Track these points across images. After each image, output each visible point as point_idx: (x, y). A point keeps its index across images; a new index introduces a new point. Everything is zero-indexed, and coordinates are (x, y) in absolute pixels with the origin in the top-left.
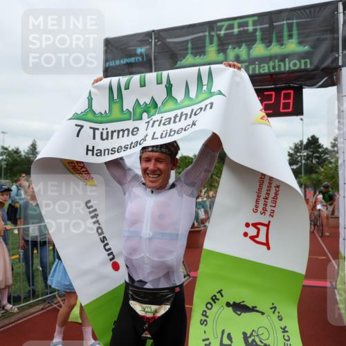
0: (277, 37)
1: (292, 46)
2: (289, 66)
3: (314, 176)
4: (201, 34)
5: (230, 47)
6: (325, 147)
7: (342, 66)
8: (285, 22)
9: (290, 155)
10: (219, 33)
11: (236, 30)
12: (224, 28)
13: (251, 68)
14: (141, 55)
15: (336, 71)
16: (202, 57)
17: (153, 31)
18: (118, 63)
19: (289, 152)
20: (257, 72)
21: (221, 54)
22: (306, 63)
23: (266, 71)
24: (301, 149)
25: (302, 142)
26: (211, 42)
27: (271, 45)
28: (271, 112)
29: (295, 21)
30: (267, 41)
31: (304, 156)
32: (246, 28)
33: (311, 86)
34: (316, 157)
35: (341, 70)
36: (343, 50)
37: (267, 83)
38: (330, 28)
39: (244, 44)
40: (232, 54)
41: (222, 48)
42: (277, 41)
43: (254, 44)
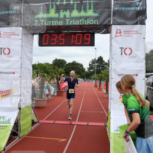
0: (84, 8)
1: (90, 13)
2: (89, 22)
3: (100, 75)
4: (48, 3)
5: (62, 11)
8: (88, 1)
9: (90, 65)
10: (56, 3)
11: (65, 3)
12: (59, 1)
13: (71, 22)
15: (110, 27)
16: (47, 14)
18: (3, 13)
20: (74, 24)
21: (57, 14)
22: (96, 21)
23: (78, 24)
24: (95, 62)
25: (95, 59)
26: (52, 7)
27: (80, 12)
29: (92, 1)
30: (79, 9)
31: (96, 66)
32: (69, 2)
33: (98, 32)
35: (112, 26)
36: (113, 17)
37: (79, 30)
38: (108, 6)
39: (68, 10)
40: (62, 14)
41: (58, 11)
42: (84, 10)
43: (73, 11)
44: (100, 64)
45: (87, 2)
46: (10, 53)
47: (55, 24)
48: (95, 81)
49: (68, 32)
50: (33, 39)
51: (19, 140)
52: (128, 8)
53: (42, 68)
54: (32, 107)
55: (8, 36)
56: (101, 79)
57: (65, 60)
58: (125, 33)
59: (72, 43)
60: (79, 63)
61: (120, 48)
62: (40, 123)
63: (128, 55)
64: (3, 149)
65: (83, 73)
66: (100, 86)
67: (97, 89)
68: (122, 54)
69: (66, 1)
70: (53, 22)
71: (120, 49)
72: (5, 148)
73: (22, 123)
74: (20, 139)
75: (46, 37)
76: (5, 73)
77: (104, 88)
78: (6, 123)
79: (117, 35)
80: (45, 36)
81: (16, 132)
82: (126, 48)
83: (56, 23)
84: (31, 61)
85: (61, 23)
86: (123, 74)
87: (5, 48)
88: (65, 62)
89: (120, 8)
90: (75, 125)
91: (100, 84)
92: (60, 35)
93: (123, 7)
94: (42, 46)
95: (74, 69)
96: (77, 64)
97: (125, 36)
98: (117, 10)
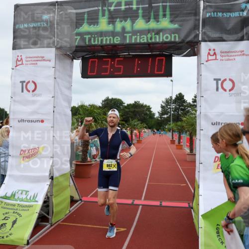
0: (154, 15)
1: (165, 23)
2: (163, 38)
3: (179, 123)
4: (96, 8)
5: (118, 20)
6: (188, 102)
7: (202, 41)
8: (161, 4)
9: (162, 107)
10: (109, 8)
11: (123, 7)
12: (114, 4)
13: (134, 37)
14: (46, 21)
15: (197, 45)
16: (95, 26)
17: (57, 2)
19: (162, 105)
20: (138, 41)
21: (111, 25)
22: (175, 37)
23: (145, 41)
24: (171, 103)
25: (171, 97)
26: (103, 15)
27: (149, 21)
29: (168, 4)
30: (147, 18)
31: (173, 108)
32: (131, 6)
33: (178, 54)
34: (182, 110)
35: (200, 44)
36: (202, 29)
37: (146, 51)
38: (194, 11)
39: (129, 19)
40: (119, 26)
41: (112, 20)
42: (155, 18)
43: (136, 20)
44: (179, 105)
45: (159, 6)
46: (37, 89)
47: (108, 42)
48: (171, 134)
49: (129, 54)
50: (72, 67)
51: (50, 229)
52: (228, 13)
54: (71, 176)
56: (181, 131)
58: (222, 54)
59: (135, 72)
60: (144, 104)
61: (215, 79)
62: (83, 202)
63: (228, 90)
64: (26, 242)
65: (151, 120)
66: (179, 142)
67: (174, 146)
68: (217, 89)
69: (126, 5)
70: (105, 38)
72: (30, 241)
73: (55, 201)
74: (52, 227)
75: (93, 62)
76: (29, 121)
77: (187, 145)
78: (30, 200)
79: (210, 58)
80: (91, 61)
81: (45, 216)
82: (225, 80)
83: (110, 39)
84: (69, 101)
85: (117, 40)
86: (219, 123)
87: (29, 82)
88: (122, 102)
89: (214, 13)
90: (139, 205)
91: (180, 138)
92: (117, 59)
94: (87, 78)
95: (135, 115)
96: (142, 106)
97: (223, 60)
98: (209, 17)
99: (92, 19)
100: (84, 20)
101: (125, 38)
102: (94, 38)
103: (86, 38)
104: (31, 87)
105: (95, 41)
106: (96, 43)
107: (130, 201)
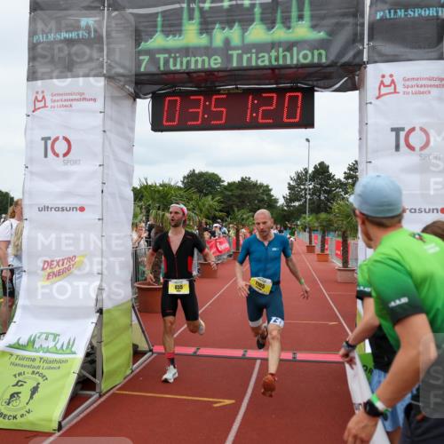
0: (282, 17)
1: (302, 31)
4: (177, 6)
5: (217, 26)
6: (336, 177)
7: (368, 63)
9: (291, 188)
10: (201, 5)
11: (226, 4)
13: (245, 57)
14: (88, 28)
15: (360, 69)
16: (177, 38)
18: (51, 37)
19: (289, 184)
20: (254, 64)
21: (204, 35)
23: (267, 63)
25: (306, 170)
26: (191, 18)
27: (273, 28)
28: (271, 121)
30: (269, 22)
31: (310, 190)
32: (240, 2)
33: (326, 87)
34: (325, 192)
35: (365, 68)
36: (369, 40)
37: (267, 81)
39: (237, 24)
40: (219, 36)
41: (206, 27)
42: (283, 23)
43: (250, 25)
44: (320, 184)
45: (291, 0)
46: (72, 152)
47: (200, 66)
48: (307, 235)
49: (237, 88)
50: (133, 112)
51: (99, 402)
52: (417, 10)
53: (157, 195)
54: (133, 307)
55: (64, 103)
56: (326, 229)
57: (220, 176)
58: (407, 83)
59: (248, 119)
60: (259, 182)
61: (393, 130)
62: (155, 355)
63: (417, 149)
64: (55, 426)
66: (323, 249)
67: (313, 257)
70: (193, 59)
71: (394, 133)
72: (63, 423)
73: (106, 352)
74: (102, 399)
75: (173, 103)
76: (57, 209)
77: (337, 254)
78: (61, 350)
80: (169, 101)
81: (88, 379)
82: (413, 129)
83: (203, 61)
84: (130, 174)
85: (215, 63)
87: (57, 139)
88: (220, 179)
89: (390, 12)
90: (256, 359)
91: (324, 242)
92: (215, 97)
93: (401, 9)
94: (162, 131)
95: (243, 202)
96: (255, 186)
97: (408, 93)
98: (382, 19)
99: (170, 26)
100: (156, 26)
101: (229, 58)
102: (175, 59)
103: (159, 59)
104: (61, 147)
105: (175, 65)
106: (178, 67)
107: (238, 353)
